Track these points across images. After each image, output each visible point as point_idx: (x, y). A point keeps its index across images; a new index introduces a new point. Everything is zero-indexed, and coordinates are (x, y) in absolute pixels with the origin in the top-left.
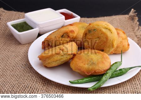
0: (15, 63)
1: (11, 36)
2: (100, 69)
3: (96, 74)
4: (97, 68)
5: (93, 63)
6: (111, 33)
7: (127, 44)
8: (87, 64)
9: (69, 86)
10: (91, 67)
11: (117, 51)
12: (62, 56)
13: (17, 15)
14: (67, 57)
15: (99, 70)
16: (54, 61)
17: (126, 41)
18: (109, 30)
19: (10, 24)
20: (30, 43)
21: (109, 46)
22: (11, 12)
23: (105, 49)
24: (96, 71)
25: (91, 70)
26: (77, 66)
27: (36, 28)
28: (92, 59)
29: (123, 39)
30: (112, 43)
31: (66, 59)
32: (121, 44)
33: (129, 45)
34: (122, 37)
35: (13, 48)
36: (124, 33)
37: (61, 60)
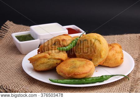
0: (11, 67)
1: (15, 47)
2: (79, 72)
4: (77, 71)
5: (75, 67)
6: (100, 43)
7: (120, 57)
8: (70, 67)
10: (71, 70)
11: (108, 63)
12: (49, 59)
13: (25, 29)
14: (53, 61)
16: (41, 64)
17: (121, 55)
18: (99, 41)
19: (14, 35)
21: (97, 55)
22: (19, 25)
23: (93, 58)
24: (75, 74)
26: (61, 68)
27: (37, 39)
29: (116, 52)
30: (100, 53)
31: (53, 62)
32: (114, 56)
33: (122, 58)
34: (116, 51)
37: (48, 63)
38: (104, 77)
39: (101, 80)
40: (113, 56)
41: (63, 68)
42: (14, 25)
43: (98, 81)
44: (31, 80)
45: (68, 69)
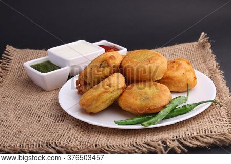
0: (42, 113)
3: (151, 112)
4: (152, 104)
5: (147, 99)
7: (192, 77)
8: (140, 100)
9: (115, 129)
10: (144, 103)
11: (178, 86)
12: (112, 93)
13: (35, 54)
15: (155, 106)
17: (192, 73)
19: (28, 64)
20: (58, 89)
24: (151, 108)
25: (145, 106)
28: (146, 93)
29: (186, 71)
32: (185, 77)
33: (195, 78)
34: (185, 69)
35: (35, 96)
36: (189, 63)
38: (188, 107)
39: (185, 111)
40: (183, 77)
41: (131, 101)
42: (18, 50)
43: (179, 113)
44: (83, 127)
45: (138, 102)
